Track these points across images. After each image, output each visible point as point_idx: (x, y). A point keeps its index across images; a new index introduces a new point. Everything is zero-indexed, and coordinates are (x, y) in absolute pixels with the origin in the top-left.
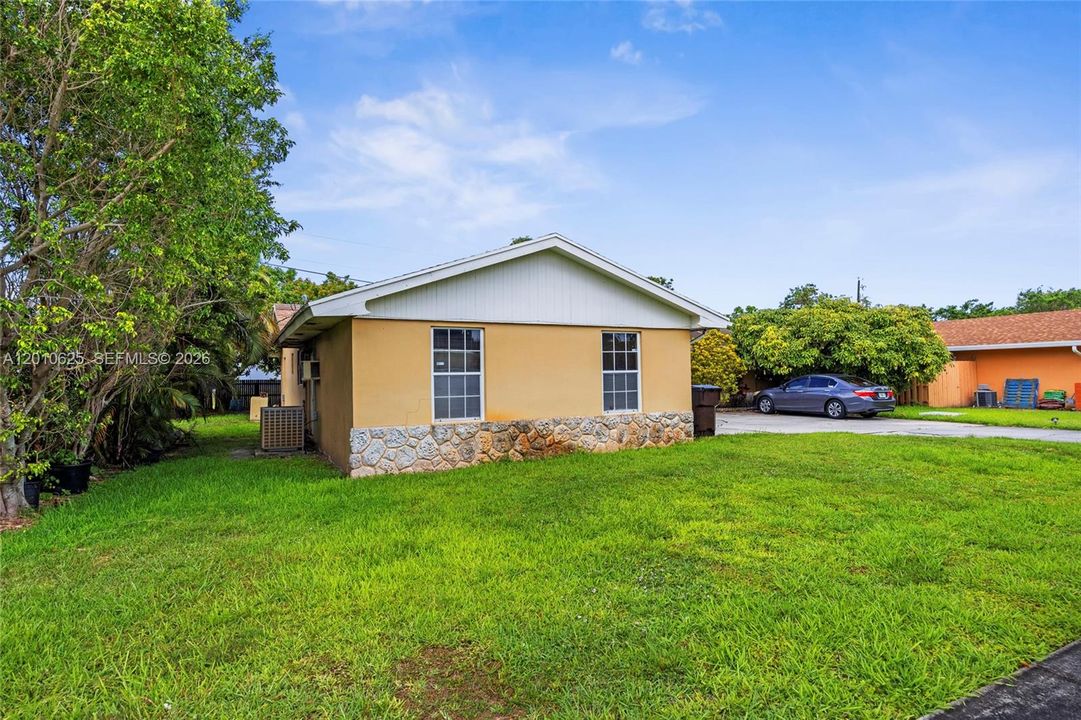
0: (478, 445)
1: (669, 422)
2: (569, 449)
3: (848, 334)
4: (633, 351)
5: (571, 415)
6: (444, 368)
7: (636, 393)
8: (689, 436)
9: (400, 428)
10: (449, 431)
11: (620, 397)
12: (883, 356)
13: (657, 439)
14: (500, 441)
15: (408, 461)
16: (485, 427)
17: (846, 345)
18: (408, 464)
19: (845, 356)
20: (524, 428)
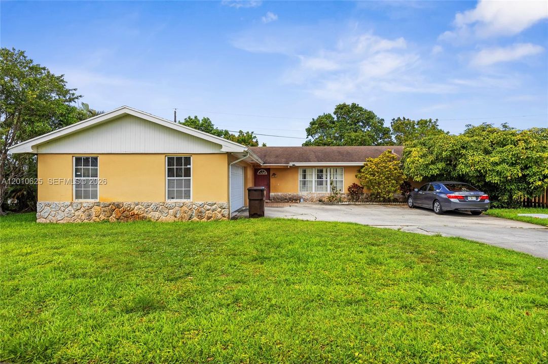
0: (93, 212)
1: (209, 207)
2: (143, 218)
3: (464, 151)
4: (188, 166)
5: (146, 201)
6: (80, 176)
7: (190, 190)
8: (224, 217)
9: (57, 203)
10: (79, 205)
11: (179, 192)
12: (499, 168)
13: (201, 217)
14: (104, 211)
15: (61, 217)
16: (98, 204)
17: (463, 160)
18: (60, 219)
19: (462, 169)
20: (118, 206)
